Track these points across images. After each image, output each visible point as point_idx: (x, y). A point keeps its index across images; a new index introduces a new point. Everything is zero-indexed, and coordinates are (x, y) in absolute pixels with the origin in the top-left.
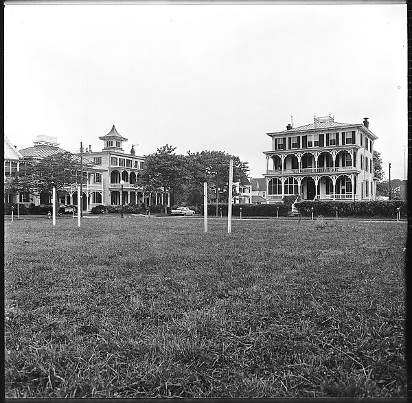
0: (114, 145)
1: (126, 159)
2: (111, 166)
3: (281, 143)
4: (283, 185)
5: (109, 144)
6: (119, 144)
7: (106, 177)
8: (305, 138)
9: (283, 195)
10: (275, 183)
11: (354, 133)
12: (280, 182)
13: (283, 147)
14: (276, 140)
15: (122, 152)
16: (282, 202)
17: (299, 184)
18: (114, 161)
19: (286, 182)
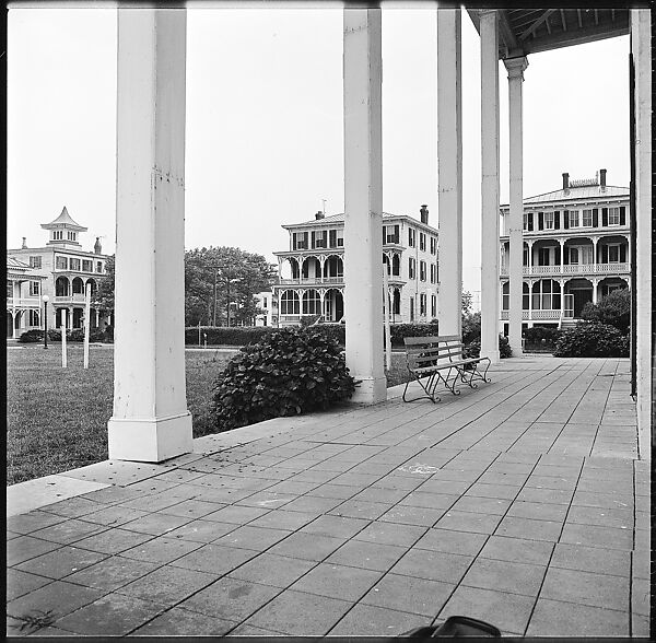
0: (65, 237)
1: (81, 258)
2: (57, 271)
3: (302, 239)
4: (301, 300)
5: (57, 236)
6: (72, 236)
7: (49, 286)
8: (333, 233)
9: (301, 314)
10: (291, 297)
11: (397, 227)
12: (297, 297)
13: (304, 245)
14: (295, 234)
15: (76, 248)
16: (300, 325)
17: (322, 300)
18: (62, 263)
19: (305, 296)
